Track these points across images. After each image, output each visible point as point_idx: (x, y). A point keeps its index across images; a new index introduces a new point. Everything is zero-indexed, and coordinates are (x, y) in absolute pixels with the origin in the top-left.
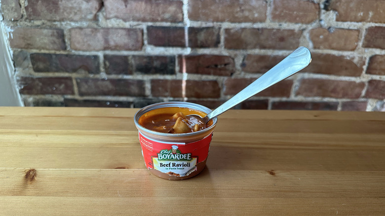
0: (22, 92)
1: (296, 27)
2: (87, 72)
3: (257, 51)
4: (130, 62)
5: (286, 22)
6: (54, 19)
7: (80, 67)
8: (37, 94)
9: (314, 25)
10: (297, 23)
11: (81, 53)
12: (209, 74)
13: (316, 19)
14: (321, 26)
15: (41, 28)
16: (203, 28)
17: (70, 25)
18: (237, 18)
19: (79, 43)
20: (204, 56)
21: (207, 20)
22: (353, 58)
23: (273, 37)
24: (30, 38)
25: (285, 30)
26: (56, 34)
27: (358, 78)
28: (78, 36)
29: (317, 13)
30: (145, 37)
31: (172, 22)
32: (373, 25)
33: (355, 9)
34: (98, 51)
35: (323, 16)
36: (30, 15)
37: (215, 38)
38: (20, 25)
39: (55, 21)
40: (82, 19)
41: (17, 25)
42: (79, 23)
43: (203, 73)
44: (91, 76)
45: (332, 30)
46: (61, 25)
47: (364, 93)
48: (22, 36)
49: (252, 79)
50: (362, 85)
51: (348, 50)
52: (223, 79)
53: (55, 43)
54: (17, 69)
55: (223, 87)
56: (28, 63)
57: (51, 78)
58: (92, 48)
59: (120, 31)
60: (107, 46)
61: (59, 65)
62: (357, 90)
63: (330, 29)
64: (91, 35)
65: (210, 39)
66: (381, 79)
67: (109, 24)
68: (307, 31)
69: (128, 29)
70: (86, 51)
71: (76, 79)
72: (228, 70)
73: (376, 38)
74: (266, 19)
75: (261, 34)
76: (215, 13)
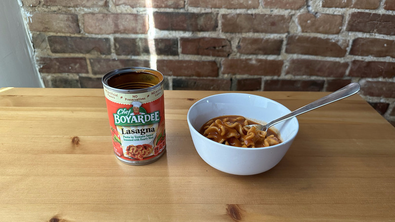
0: (41, 71)
2: (99, 53)
3: (250, 35)
4: (137, 44)
5: (277, 9)
6: (69, 5)
7: (93, 49)
8: (54, 73)
9: (302, 10)
10: (286, 9)
11: (94, 36)
12: (208, 55)
13: (304, 6)
14: (309, 12)
15: (57, 14)
16: (203, 14)
17: (83, 10)
18: (232, 4)
19: (91, 27)
20: (203, 38)
21: (207, 7)
22: (338, 41)
23: (265, 22)
24: (47, 22)
25: (276, 16)
26: (70, 19)
27: (342, 59)
28: (90, 21)
31: (174, 8)
32: (356, 10)
34: (109, 34)
35: (310, 3)
36: (47, 2)
37: (213, 22)
38: (38, 11)
39: (69, 7)
40: (93, 6)
41: (35, 10)
42: (92, 9)
43: (202, 54)
44: (103, 56)
45: (319, 16)
46: (76, 10)
47: (347, 72)
48: (40, 20)
49: (247, 60)
50: (346, 65)
51: (333, 34)
52: (221, 60)
53: (70, 27)
54: (36, 50)
55: (221, 67)
56: (46, 45)
57: (67, 58)
58: (104, 32)
59: (128, 16)
60: (117, 29)
61: (74, 47)
62: (341, 70)
63: (316, 15)
64: (102, 20)
65: (209, 23)
66: (363, 60)
67: (118, 9)
68: (296, 16)
69: (135, 14)
70: (98, 34)
71: (90, 59)
72: (225, 51)
73: (359, 22)
74: (259, 5)
75: (254, 19)
76: (214, 1)
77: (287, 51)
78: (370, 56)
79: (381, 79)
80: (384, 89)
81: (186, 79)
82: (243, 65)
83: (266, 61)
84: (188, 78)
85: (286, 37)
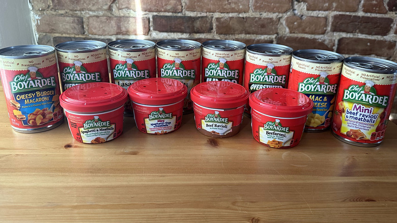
5: (265, 12)
6: (76, 9)
9: (289, 13)
10: (274, 13)
11: (97, 37)
13: (290, 9)
14: (295, 14)
15: (65, 16)
16: (199, 17)
17: (89, 13)
18: (225, 9)
19: (95, 28)
21: (202, 11)
22: (324, 41)
23: (256, 24)
24: (54, 24)
25: (264, 18)
26: (76, 21)
28: (95, 23)
29: (290, 4)
30: (151, 24)
31: (172, 12)
32: (338, 13)
33: (321, 1)
34: (112, 35)
35: (296, 7)
36: (55, 6)
37: (208, 25)
38: (47, 14)
39: (76, 11)
40: (98, 9)
41: (44, 14)
42: (96, 12)
45: (304, 18)
46: (82, 13)
48: (47, 22)
51: (319, 34)
53: (75, 28)
58: (107, 33)
60: (119, 31)
63: (302, 18)
64: (106, 22)
65: (204, 26)
67: (120, 13)
68: (284, 18)
70: (101, 35)
73: (342, 24)
74: (249, 10)
75: (245, 22)
76: (208, 5)
85: (276, 38)
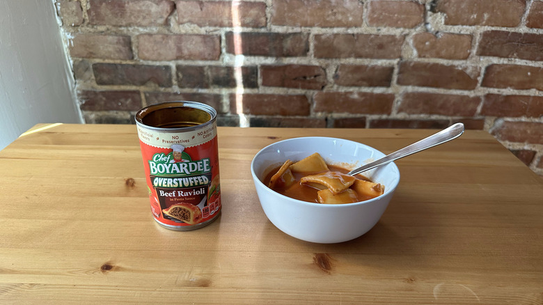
0: (83, 108)
1: (397, 32)
2: (157, 85)
3: (351, 61)
4: (206, 73)
5: (385, 27)
6: (120, 24)
7: (149, 80)
8: (100, 110)
9: (419, 29)
10: (398, 27)
11: (150, 63)
12: (296, 87)
13: (420, 23)
14: (427, 31)
15: (105, 35)
16: (290, 34)
17: (138, 30)
18: (328, 22)
19: (148, 51)
20: (290, 66)
21: (294, 25)
22: (466, 68)
23: (371, 44)
24: (93, 45)
25: (383, 36)
26: (122, 41)
27: (472, 92)
28: (146, 44)
29: (422, 15)
30: (223, 44)
31: (253, 27)
32: (489, 28)
33: (467, 11)
34: (170, 60)
35: (429, 19)
36: (92, 20)
37: (303, 45)
38: (82, 31)
39: (121, 26)
40: (151, 24)
41: (78, 31)
42: (148, 29)
43: (289, 87)
44: (162, 89)
45: (440, 35)
46: (129, 30)
47: (479, 109)
48: (83, 43)
49: (346, 93)
50: (477, 100)
51: (459, 59)
52: (314, 93)
53: (121, 51)
54: (77, 81)
55: (312, 103)
56: (90, 74)
57: (116, 92)
58: (163, 57)
59: (194, 37)
60: (180, 54)
61: (125, 77)
62: (471, 106)
63: (437, 35)
64: (161, 42)
65: (297, 46)
66: (500, 93)
67: (181, 29)
68: (411, 37)
69: (204, 35)
70: (156, 61)
71: (145, 93)
72: (318, 82)
73: (493, 44)
74: (362, 23)
75: (356, 40)
76: (304, 16)
77: (399, 82)
78: (509, 88)
79: (524, 119)
80: (529, 132)
81: (268, 118)
82: (341, 101)
83: (372, 95)
84: (270, 117)
85: (398, 64)
